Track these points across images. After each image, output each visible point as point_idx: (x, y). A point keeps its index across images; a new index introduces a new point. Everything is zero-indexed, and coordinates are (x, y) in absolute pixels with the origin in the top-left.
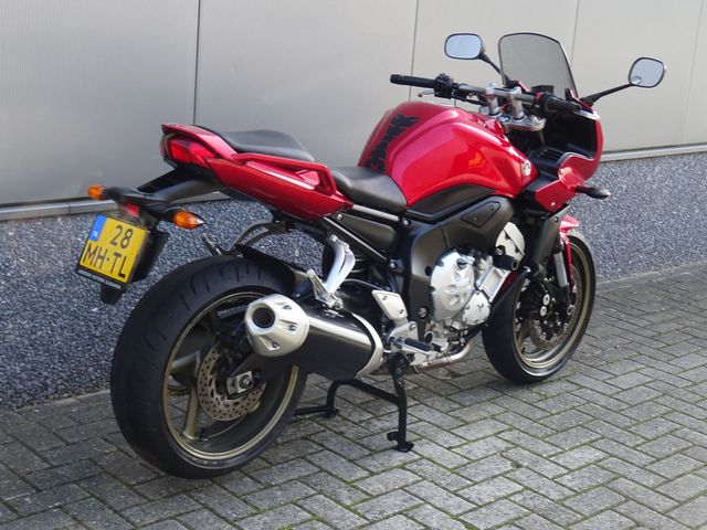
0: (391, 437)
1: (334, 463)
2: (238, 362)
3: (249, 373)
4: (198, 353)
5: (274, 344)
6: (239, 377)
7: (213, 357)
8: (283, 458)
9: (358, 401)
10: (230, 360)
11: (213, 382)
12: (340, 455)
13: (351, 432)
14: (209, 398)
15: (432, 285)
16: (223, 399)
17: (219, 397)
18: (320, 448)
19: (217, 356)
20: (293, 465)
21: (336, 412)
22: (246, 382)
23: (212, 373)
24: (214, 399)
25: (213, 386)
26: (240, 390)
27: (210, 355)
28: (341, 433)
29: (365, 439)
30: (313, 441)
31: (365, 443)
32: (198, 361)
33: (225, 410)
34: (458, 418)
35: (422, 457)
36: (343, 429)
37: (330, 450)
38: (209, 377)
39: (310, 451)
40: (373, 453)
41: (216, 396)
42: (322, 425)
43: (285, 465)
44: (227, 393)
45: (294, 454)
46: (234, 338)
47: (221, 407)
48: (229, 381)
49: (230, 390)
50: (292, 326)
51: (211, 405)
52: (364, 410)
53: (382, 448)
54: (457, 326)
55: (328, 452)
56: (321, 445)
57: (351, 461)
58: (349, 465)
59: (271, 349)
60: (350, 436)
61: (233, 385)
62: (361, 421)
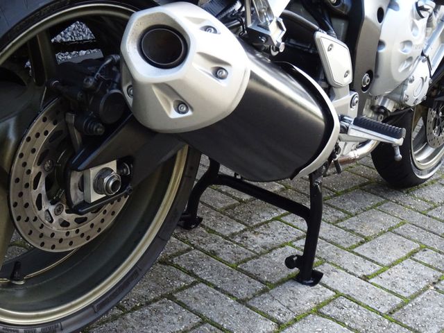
0: (290, 262)
1: (219, 306)
2: (92, 142)
3: (113, 165)
4: (12, 122)
5: (181, 104)
6: (94, 172)
7: (42, 129)
8: (140, 298)
9: (221, 206)
10: (77, 137)
11: (42, 181)
12: (223, 292)
13: (226, 252)
14: (32, 211)
15: (382, 38)
16: (58, 212)
17: (52, 209)
18: (192, 280)
19: (51, 128)
20: (157, 311)
21: (198, 222)
22: (108, 181)
23: (40, 162)
24: (41, 214)
25: (42, 187)
26: (95, 197)
27: (37, 125)
28: (213, 254)
29: (249, 263)
30: (178, 267)
31: (251, 270)
32: (12, 137)
33: (60, 232)
34: (352, 231)
35: (338, 295)
36: (213, 246)
37: (205, 282)
38: (35, 170)
39: (178, 284)
40: (268, 287)
41: (47, 206)
42: (183, 240)
43: (146, 311)
44: (69, 202)
45: (156, 290)
46: (88, 92)
47: (55, 227)
48: (74, 180)
49: (76, 196)
50: (219, 70)
51: (37, 225)
52: (232, 218)
53: (278, 279)
54: (390, 106)
55: (204, 286)
56: (190, 273)
57: (242, 302)
58: (241, 308)
59: (174, 115)
60: (228, 259)
61: (81, 186)
62: (233, 235)
